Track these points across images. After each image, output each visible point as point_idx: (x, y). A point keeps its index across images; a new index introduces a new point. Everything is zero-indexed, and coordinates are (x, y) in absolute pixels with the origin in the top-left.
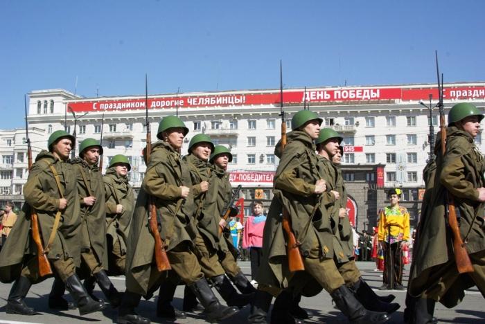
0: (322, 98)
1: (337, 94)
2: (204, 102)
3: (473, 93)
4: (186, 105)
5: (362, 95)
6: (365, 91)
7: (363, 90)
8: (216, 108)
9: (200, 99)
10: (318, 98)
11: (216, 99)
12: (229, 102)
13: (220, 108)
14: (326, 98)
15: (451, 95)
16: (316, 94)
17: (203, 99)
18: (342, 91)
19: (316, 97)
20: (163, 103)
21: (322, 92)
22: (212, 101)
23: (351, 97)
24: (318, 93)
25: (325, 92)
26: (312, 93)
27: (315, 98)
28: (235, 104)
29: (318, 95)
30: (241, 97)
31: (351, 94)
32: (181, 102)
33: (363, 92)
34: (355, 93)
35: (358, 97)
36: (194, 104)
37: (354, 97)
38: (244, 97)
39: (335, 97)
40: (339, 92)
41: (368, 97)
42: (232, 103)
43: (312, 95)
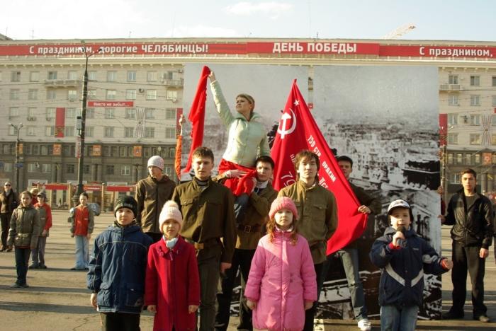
0: (294, 50)
1: (311, 47)
2: (161, 49)
3: (452, 52)
4: (140, 52)
5: (338, 49)
6: (341, 45)
7: (339, 44)
8: (173, 57)
9: (156, 46)
10: (290, 50)
11: (174, 47)
12: (190, 51)
13: (178, 57)
14: (298, 50)
15: (431, 53)
16: (288, 45)
17: (159, 46)
18: (316, 44)
19: (288, 48)
20: (113, 50)
21: (294, 44)
22: (170, 48)
23: (325, 50)
24: (290, 44)
25: (298, 44)
26: (283, 44)
27: (286, 50)
28: (197, 53)
29: (290, 47)
30: (203, 46)
31: (325, 47)
32: (135, 49)
33: (338, 46)
34: (330, 46)
35: (333, 50)
36: (149, 51)
37: (329, 50)
38: (207, 46)
39: (309, 50)
40: (313, 45)
41: (344, 51)
42: (194, 51)
43: (283, 47)
